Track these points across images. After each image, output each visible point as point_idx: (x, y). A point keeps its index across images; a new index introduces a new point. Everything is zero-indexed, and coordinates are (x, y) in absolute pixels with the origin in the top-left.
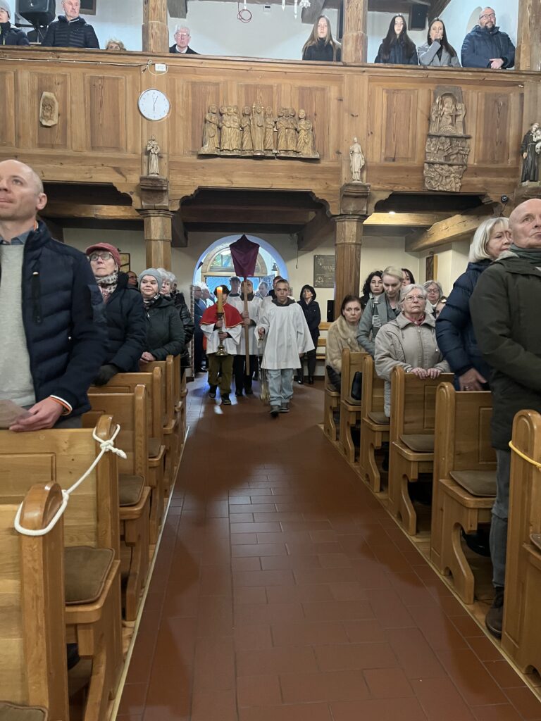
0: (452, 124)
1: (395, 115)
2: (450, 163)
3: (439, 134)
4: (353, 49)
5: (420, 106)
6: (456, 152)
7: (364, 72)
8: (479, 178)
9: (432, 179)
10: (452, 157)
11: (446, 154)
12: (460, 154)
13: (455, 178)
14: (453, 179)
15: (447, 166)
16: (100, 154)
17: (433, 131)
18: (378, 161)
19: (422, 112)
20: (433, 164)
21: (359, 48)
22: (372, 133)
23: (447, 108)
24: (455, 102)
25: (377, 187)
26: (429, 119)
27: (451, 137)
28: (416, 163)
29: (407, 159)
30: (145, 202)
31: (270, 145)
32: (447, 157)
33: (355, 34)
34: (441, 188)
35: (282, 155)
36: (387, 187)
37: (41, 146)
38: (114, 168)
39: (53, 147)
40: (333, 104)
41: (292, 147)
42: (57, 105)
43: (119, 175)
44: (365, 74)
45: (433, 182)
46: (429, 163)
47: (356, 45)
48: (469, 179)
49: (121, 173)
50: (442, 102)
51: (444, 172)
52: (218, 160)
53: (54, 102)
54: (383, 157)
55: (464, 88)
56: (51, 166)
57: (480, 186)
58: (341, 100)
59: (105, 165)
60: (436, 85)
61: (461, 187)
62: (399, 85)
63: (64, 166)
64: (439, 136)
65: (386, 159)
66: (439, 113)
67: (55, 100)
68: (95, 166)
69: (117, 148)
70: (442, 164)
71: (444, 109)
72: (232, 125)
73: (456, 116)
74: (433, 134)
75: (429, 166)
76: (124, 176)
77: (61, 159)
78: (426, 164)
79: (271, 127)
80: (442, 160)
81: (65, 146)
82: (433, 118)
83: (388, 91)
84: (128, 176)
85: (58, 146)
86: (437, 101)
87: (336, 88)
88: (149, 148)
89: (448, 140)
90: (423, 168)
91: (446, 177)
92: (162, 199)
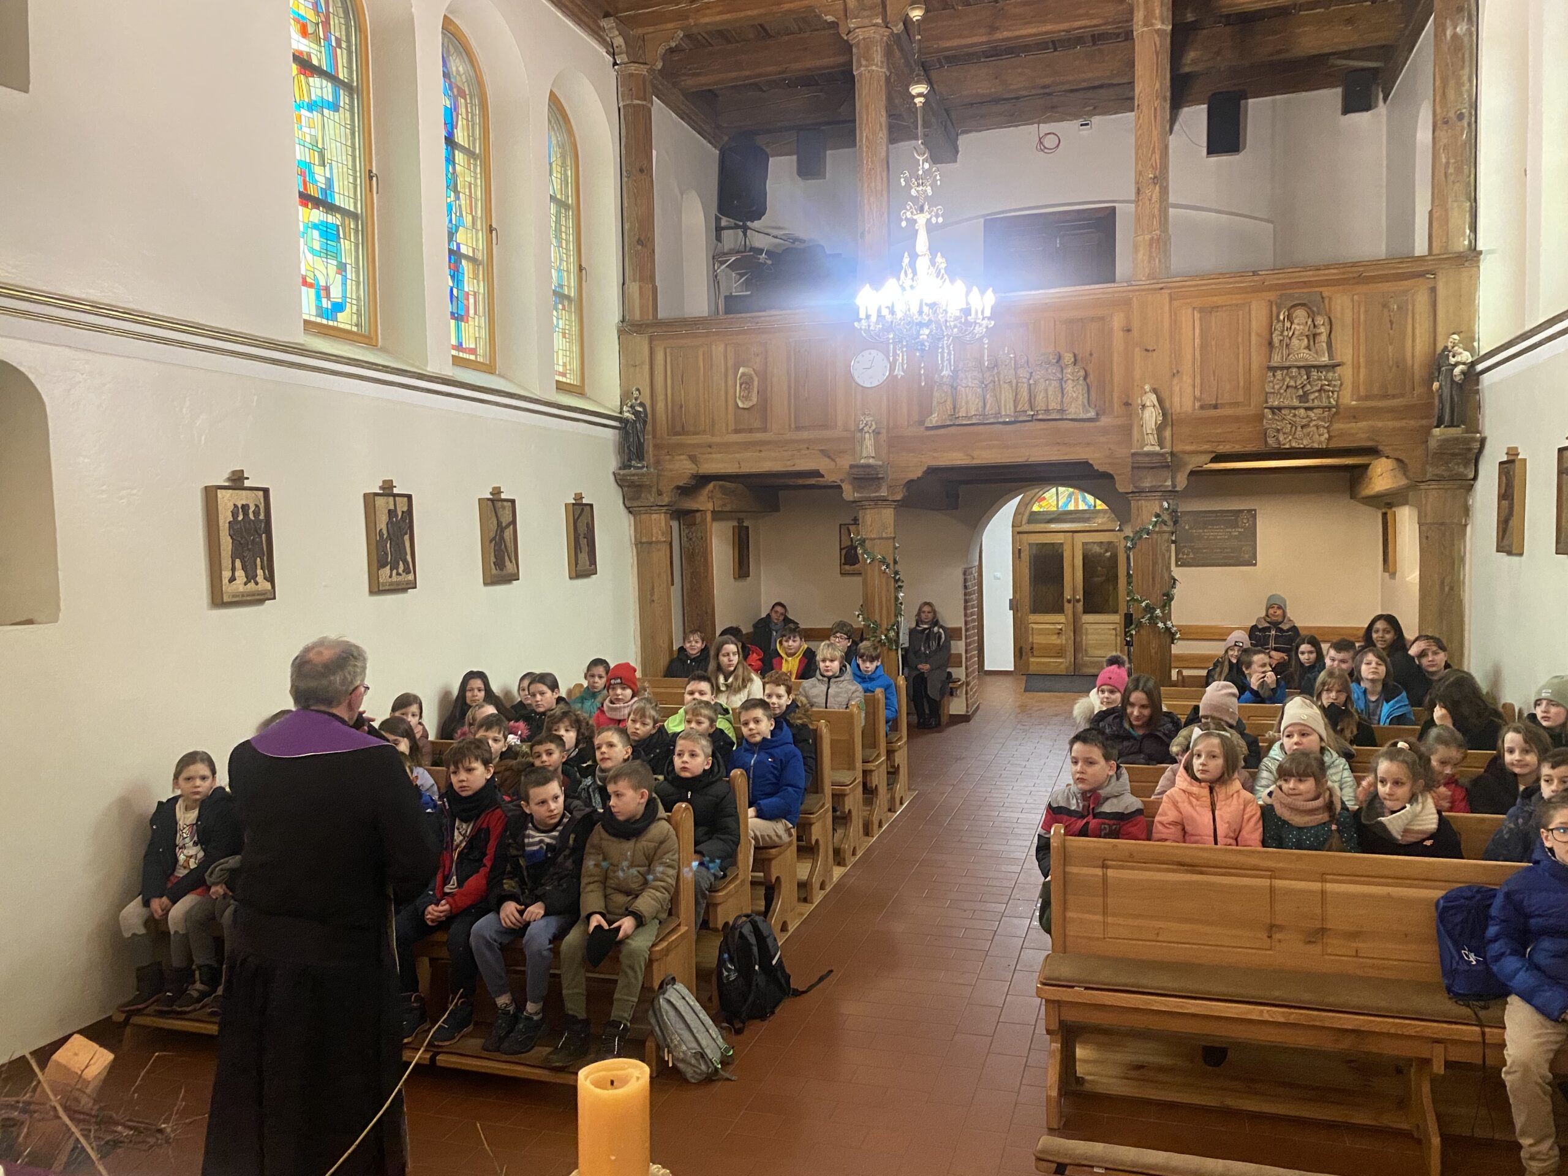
0: (1308, 348)
1: (1213, 343)
2: (1307, 405)
3: (1287, 364)
4: (1146, 258)
5: (1254, 325)
6: (1318, 388)
7: (1162, 289)
8: (1362, 424)
9: (1278, 431)
10: (1312, 397)
11: (1301, 392)
12: (1325, 391)
13: (1318, 427)
14: (1315, 429)
15: (1302, 411)
16: (805, 435)
17: (1276, 360)
18: (1190, 410)
19: (1258, 335)
20: (1280, 409)
21: (1154, 255)
22: (1178, 372)
23: (1298, 324)
24: (1312, 315)
25: (1188, 448)
26: (1270, 344)
27: (1308, 368)
28: (1251, 410)
29: (1236, 404)
30: (858, 492)
31: (1024, 405)
32: (1304, 397)
33: (1148, 237)
34: (1294, 444)
35: (1040, 417)
36: (1206, 447)
37: (737, 431)
38: (822, 451)
39: (751, 431)
40: (1118, 337)
41: (1053, 405)
42: (756, 379)
43: (827, 460)
44: (1163, 291)
45: (1281, 437)
46: (1271, 408)
47: (1151, 252)
48: (1341, 426)
49: (829, 457)
50: (1289, 317)
51: (1298, 419)
52: (953, 429)
53: (752, 378)
54: (1197, 404)
55: (1326, 292)
56: (749, 454)
57: (1364, 436)
58: (1129, 331)
59: (811, 447)
60: (1278, 293)
61: (1330, 438)
62: (1219, 300)
63: (763, 454)
64: (1288, 368)
65: (1202, 407)
66: (1286, 333)
67: (754, 375)
68: (799, 450)
69: (825, 426)
70: (1295, 408)
71: (1293, 327)
72: (970, 385)
73: (1315, 335)
74: (1276, 365)
75: (1274, 413)
76: (833, 460)
77: (759, 445)
78: (1266, 410)
79: (1025, 380)
80: (1296, 403)
81: (764, 430)
82: (1276, 340)
83: (1201, 310)
84: (838, 460)
85: (758, 430)
86: (1281, 318)
87: (1122, 315)
88: (861, 426)
89: (1303, 372)
90: (1262, 417)
91: (1302, 427)
92: (879, 487)
